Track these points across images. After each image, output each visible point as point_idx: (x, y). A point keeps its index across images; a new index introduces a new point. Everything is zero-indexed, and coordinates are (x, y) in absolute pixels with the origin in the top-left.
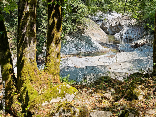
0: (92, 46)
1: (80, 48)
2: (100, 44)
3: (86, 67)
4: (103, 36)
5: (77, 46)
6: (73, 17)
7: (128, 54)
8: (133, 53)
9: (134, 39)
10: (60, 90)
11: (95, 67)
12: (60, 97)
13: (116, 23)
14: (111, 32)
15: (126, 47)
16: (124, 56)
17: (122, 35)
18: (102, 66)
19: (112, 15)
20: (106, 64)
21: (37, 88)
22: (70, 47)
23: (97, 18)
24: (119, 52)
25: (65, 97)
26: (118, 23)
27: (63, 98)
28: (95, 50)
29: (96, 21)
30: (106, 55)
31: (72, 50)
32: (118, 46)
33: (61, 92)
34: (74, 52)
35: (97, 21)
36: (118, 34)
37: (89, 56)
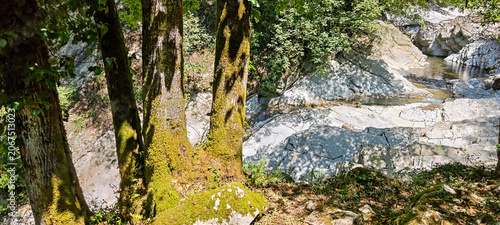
0: (388, 83)
1: (359, 87)
2: (408, 77)
3: (368, 129)
4: (416, 61)
5: (352, 82)
6: (343, 20)
7: (475, 103)
8: (488, 101)
9: (494, 68)
10: (217, 202)
11: (389, 130)
12: (217, 219)
13: (452, 30)
14: (437, 52)
15: (471, 87)
16: (462, 109)
17: (465, 59)
18: (404, 129)
19: (444, 13)
20: (416, 125)
21: (181, 188)
22: (337, 83)
23: (407, 21)
24: (454, 97)
25: (228, 220)
26: (456, 31)
27: (224, 221)
28: (395, 92)
29: (403, 28)
30: (419, 104)
31: (341, 91)
32: (452, 84)
33: (219, 206)
34: (344, 96)
35: (406, 27)
36: (456, 56)
37: (378, 104)
